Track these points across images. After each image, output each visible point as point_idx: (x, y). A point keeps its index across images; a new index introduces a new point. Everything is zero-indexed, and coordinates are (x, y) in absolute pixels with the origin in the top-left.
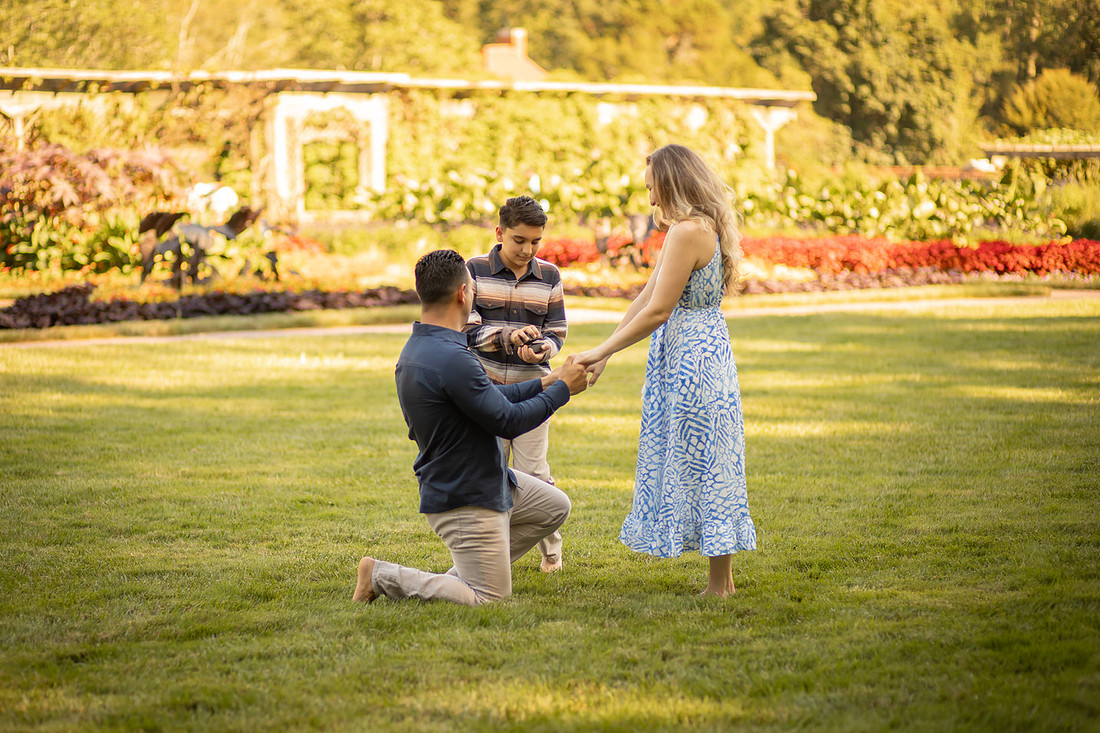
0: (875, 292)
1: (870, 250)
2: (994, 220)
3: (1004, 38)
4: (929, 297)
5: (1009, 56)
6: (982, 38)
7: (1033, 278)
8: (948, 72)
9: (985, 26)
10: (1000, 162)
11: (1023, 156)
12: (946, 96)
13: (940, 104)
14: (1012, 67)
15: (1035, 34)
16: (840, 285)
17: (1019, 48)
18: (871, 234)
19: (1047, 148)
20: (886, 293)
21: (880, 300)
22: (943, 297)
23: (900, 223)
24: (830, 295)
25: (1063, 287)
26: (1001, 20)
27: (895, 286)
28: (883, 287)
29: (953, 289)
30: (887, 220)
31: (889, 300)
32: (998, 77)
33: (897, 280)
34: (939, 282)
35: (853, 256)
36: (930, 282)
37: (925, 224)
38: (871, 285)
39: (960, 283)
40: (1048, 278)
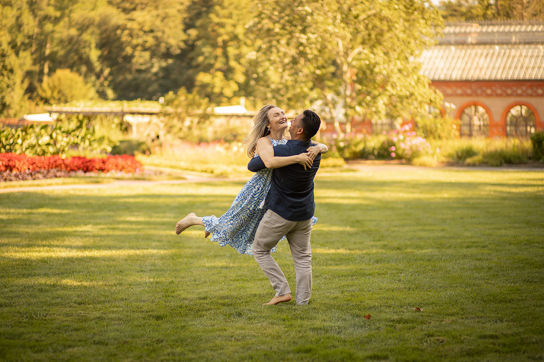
0: (30, 182)
1: (19, 160)
2: (76, 145)
3: (32, 54)
4: (57, 184)
5: (35, 63)
6: (22, 54)
7: (103, 175)
8: (12, 71)
9: (23, 48)
10: (55, 116)
11: (67, 113)
12: (11, 83)
13: (8, 86)
14: (37, 68)
15: (48, 52)
16: (13, 178)
17: (40, 59)
18: (18, 152)
19: (78, 110)
20: (36, 182)
21: (34, 185)
22: (64, 184)
23: (32, 147)
24: (8, 183)
25: (118, 179)
26: (30, 45)
27: (38, 178)
28: (34, 179)
29: (68, 180)
30: (25, 144)
31: (38, 185)
32: (29, 74)
33: (40, 176)
34: (60, 177)
35: (11, 163)
36: (56, 176)
37: (44, 148)
38: (27, 178)
39: (70, 177)
40: (108, 175)
